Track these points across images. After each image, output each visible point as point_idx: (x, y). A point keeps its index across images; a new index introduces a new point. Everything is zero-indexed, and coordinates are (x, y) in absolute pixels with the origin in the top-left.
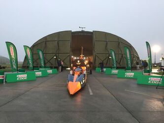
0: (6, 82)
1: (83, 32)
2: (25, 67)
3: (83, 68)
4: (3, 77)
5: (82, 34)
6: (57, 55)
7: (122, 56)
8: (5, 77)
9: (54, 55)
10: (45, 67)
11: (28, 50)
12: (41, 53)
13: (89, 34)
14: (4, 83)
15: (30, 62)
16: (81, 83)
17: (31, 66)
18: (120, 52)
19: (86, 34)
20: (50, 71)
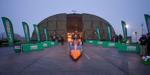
0: (22, 51)
1: (75, 14)
2: (33, 40)
3: (79, 40)
4: (21, 47)
5: (74, 16)
6: (56, 31)
7: (104, 32)
8: (22, 48)
9: (54, 31)
10: (48, 40)
11: (37, 28)
12: (45, 30)
13: (79, 16)
14: (22, 52)
15: (38, 37)
16: (80, 50)
17: (39, 39)
18: (102, 29)
19: (77, 16)
20: (53, 43)
